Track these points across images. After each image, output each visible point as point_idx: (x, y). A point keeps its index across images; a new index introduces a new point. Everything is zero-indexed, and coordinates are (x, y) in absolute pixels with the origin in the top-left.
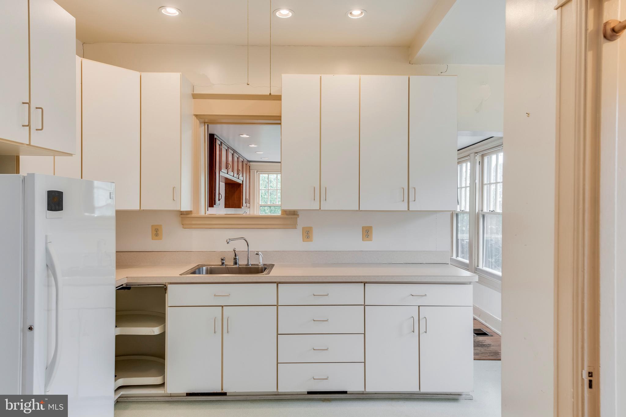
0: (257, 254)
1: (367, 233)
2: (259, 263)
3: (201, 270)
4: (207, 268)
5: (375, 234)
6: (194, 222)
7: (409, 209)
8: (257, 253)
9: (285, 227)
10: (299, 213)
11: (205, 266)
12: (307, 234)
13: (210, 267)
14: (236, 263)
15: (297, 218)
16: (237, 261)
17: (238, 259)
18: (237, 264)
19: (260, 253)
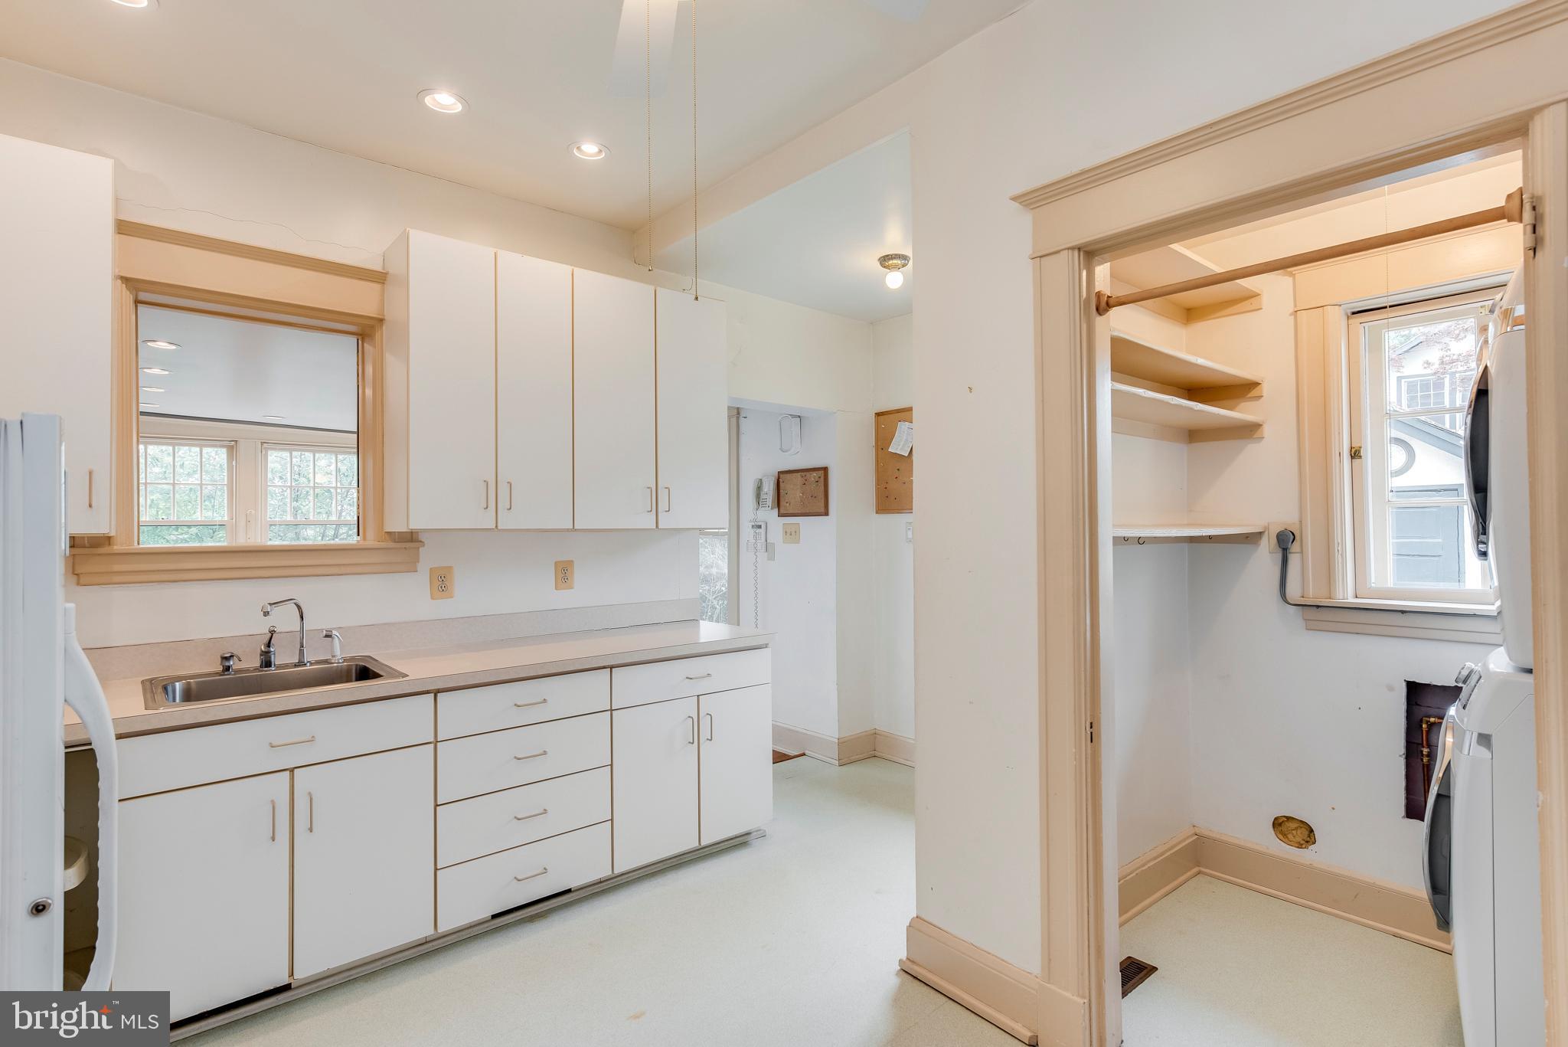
0: (327, 636)
1: (564, 573)
2: (333, 656)
3: (170, 689)
4: (189, 683)
5: (578, 575)
6: (117, 568)
7: (657, 526)
8: (329, 633)
9: (389, 569)
10: (422, 537)
11: (179, 679)
12: (441, 583)
13: (197, 683)
14: (267, 663)
15: (419, 548)
16: (270, 657)
17: (274, 654)
18: (270, 666)
19: (334, 632)
